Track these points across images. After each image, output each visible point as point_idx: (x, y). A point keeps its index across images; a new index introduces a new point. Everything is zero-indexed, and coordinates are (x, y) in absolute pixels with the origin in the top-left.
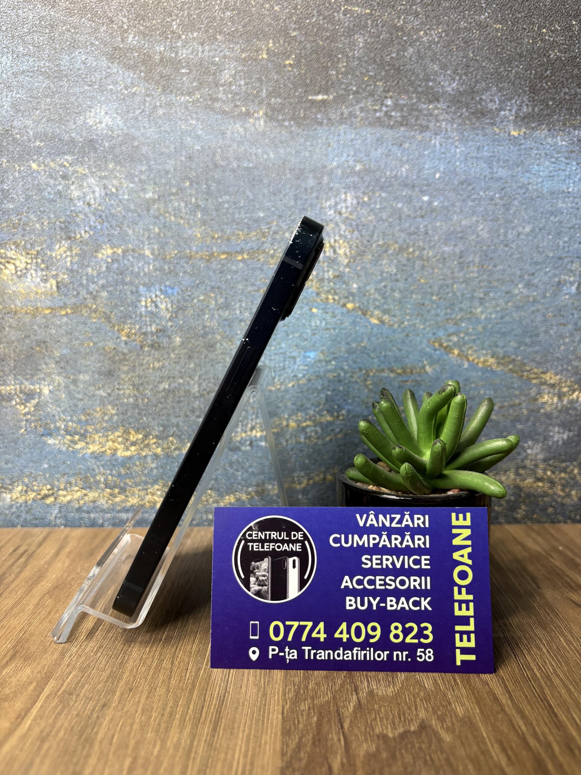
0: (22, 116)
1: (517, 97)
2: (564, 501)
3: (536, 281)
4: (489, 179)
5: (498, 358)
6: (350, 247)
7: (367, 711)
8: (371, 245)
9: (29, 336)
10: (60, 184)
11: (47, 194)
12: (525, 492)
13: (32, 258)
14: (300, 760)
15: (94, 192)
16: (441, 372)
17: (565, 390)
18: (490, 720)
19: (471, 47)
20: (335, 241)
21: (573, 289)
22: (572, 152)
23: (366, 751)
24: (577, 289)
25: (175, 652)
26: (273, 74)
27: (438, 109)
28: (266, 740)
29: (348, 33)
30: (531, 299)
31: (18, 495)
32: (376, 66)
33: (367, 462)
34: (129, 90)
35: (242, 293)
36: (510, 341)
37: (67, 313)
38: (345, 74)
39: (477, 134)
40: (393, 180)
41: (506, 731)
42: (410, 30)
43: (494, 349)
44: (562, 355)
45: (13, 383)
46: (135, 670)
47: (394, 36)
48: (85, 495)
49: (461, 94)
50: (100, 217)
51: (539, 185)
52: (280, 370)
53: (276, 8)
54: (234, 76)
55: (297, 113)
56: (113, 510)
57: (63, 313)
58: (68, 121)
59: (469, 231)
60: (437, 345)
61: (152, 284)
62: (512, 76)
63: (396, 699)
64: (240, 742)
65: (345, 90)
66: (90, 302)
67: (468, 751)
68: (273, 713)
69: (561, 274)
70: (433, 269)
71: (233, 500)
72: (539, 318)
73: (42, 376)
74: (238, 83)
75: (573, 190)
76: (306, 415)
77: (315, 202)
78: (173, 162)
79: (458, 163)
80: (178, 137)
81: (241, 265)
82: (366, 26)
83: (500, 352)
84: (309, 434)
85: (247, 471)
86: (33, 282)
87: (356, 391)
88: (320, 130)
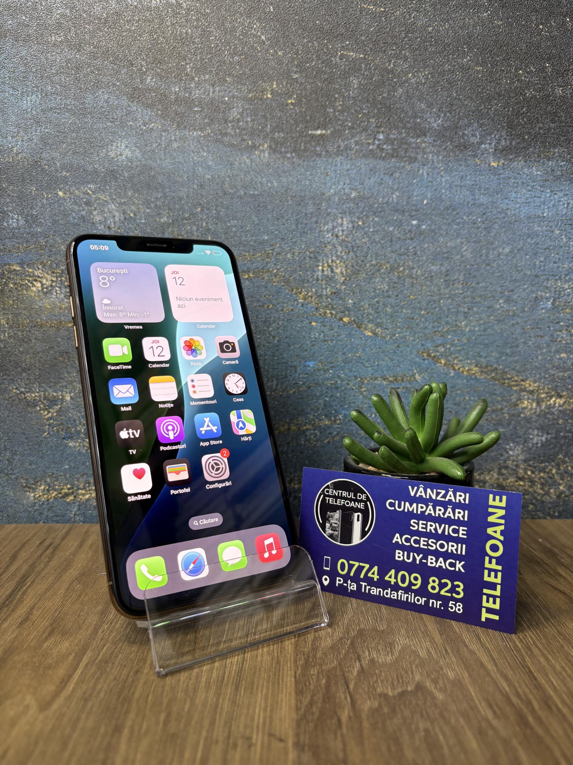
0: (50, 149)
1: (496, 132)
2: (544, 499)
3: (515, 297)
4: (472, 205)
5: (481, 367)
6: (346, 267)
7: (369, 675)
8: (365, 265)
9: (53, 347)
10: (83, 210)
11: (71, 219)
13: (57, 277)
15: (114, 216)
16: (430, 380)
17: (543, 396)
18: (478, 682)
19: (454, 87)
20: (332, 261)
21: (549, 303)
22: (546, 180)
23: (370, 707)
24: (553, 304)
26: (277, 111)
27: (425, 142)
28: (282, 698)
29: (344, 75)
30: (511, 313)
31: (41, 494)
32: (369, 105)
34: (147, 126)
36: (492, 352)
38: (342, 112)
39: (461, 165)
40: (385, 205)
41: (491, 691)
42: (399, 73)
43: (478, 358)
44: (540, 364)
45: (37, 390)
47: (385, 78)
49: (446, 129)
51: (517, 211)
52: (283, 378)
53: (279, 53)
54: (241, 114)
55: (298, 146)
58: (92, 154)
59: (454, 252)
60: (425, 355)
62: (491, 113)
63: (395, 666)
64: (259, 700)
65: (341, 125)
67: (458, 706)
68: (287, 677)
69: (537, 291)
70: (422, 286)
72: (518, 331)
73: (64, 384)
74: (245, 119)
75: (548, 215)
76: (307, 420)
77: (315, 226)
78: (186, 190)
79: (443, 191)
80: (190, 168)
81: (247, 282)
82: (360, 69)
83: (483, 361)
84: (308, 437)
86: (57, 298)
87: (352, 398)
88: (319, 161)
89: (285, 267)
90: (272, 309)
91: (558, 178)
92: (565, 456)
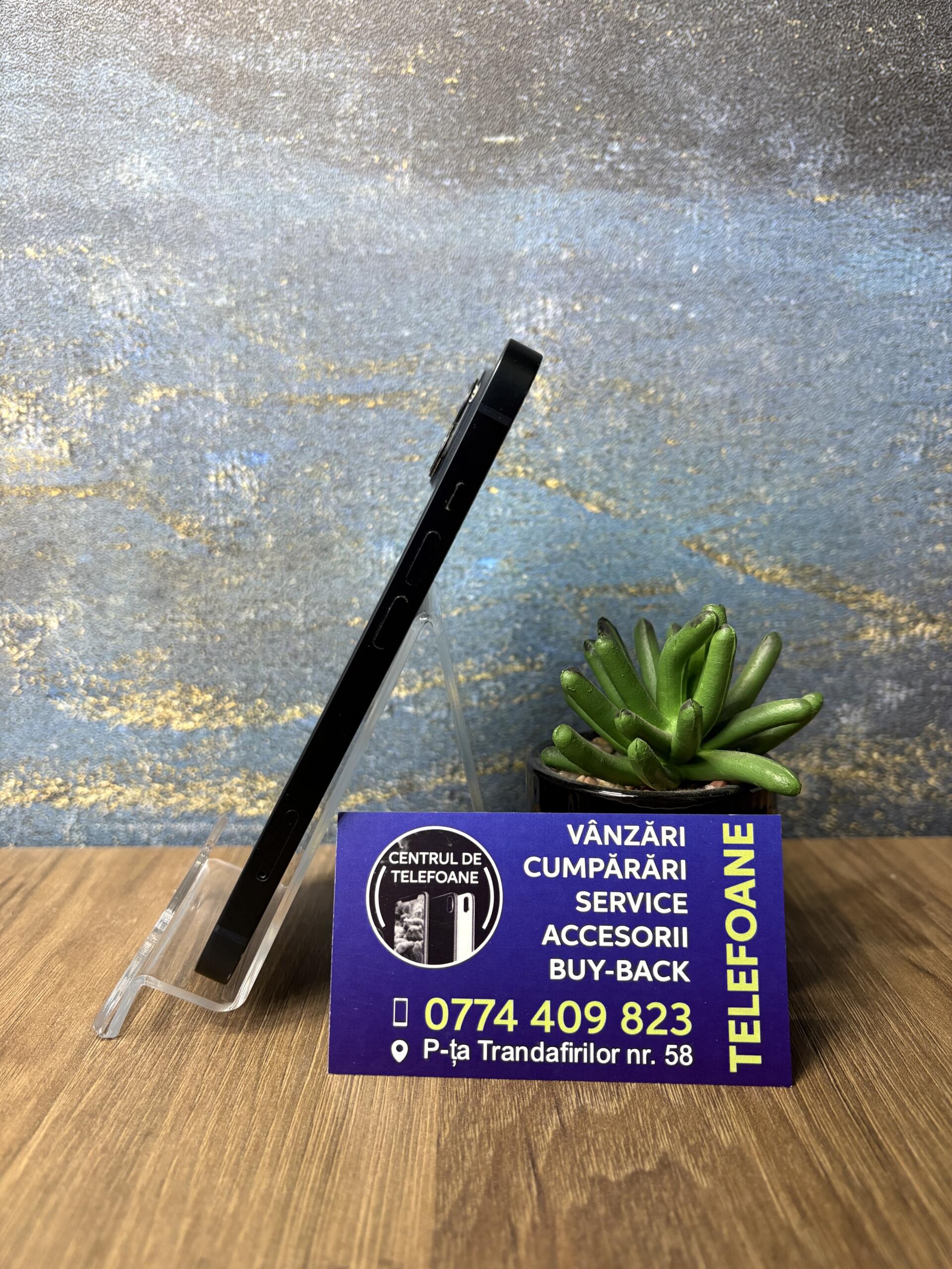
0: (10, 170)
1: (825, 140)
2: (900, 801)
3: (855, 442)
4: (779, 275)
5: (792, 569)
6: (553, 387)
7: (574, 1139)
8: (587, 384)
9: (24, 534)
10: (73, 282)
11: (51, 299)
12: (837, 787)
13: (28, 405)
14: (466, 1218)
15: (130, 295)
16: (701, 590)
17: (903, 620)
18: (774, 1153)
19: (750, 57)
21: (917, 455)
22: (914, 230)
23: (573, 1205)
24: (923, 455)
25: (264, 1048)
26: (425, 99)
27: (696, 158)
28: (410, 1188)
29: (548, 32)
30: (847, 472)
31: (10, 795)
32: (594, 88)
33: (573, 737)
34: (187, 126)
35: (375, 462)
36: (813, 541)
37: (87, 496)
38: (544, 100)
39: (760, 201)
40: (622, 276)
41: (799, 1171)
42: (650, 28)
43: (788, 553)
44: (898, 564)
46: (199, 1077)
47: (624, 38)
48: (119, 793)
49: (734, 134)
50: (141, 336)
51: (862, 286)
54: (360, 104)
55: (464, 166)
56: (166, 817)
57: (81, 495)
58: (86, 177)
59: (747, 360)
60: (693, 547)
61: (227, 448)
62: (817, 105)
63: (623, 1120)
64: (368, 1191)
65: (544, 126)
66: (125, 477)
67: (736, 1201)
68: (423, 1144)
69: (895, 431)
70: (689, 422)
71: (361, 801)
72: (861, 503)
73: (48, 599)
74: (366, 115)
75: (917, 293)
76: (481, 662)
77: (495, 312)
78: (261, 247)
79: (728, 249)
80: (268, 205)
81: (373, 415)
82: (577, 22)
83: (798, 558)
84: (485, 694)
85: (384, 754)
86: (30, 444)
87: (562, 623)
88: (502, 194)
89: (442, 387)
90: (418, 463)
91: (935, 226)
92: (940, 726)
